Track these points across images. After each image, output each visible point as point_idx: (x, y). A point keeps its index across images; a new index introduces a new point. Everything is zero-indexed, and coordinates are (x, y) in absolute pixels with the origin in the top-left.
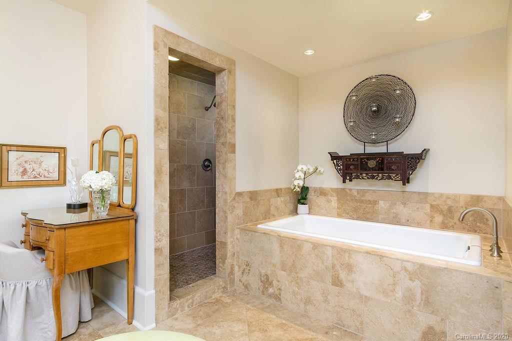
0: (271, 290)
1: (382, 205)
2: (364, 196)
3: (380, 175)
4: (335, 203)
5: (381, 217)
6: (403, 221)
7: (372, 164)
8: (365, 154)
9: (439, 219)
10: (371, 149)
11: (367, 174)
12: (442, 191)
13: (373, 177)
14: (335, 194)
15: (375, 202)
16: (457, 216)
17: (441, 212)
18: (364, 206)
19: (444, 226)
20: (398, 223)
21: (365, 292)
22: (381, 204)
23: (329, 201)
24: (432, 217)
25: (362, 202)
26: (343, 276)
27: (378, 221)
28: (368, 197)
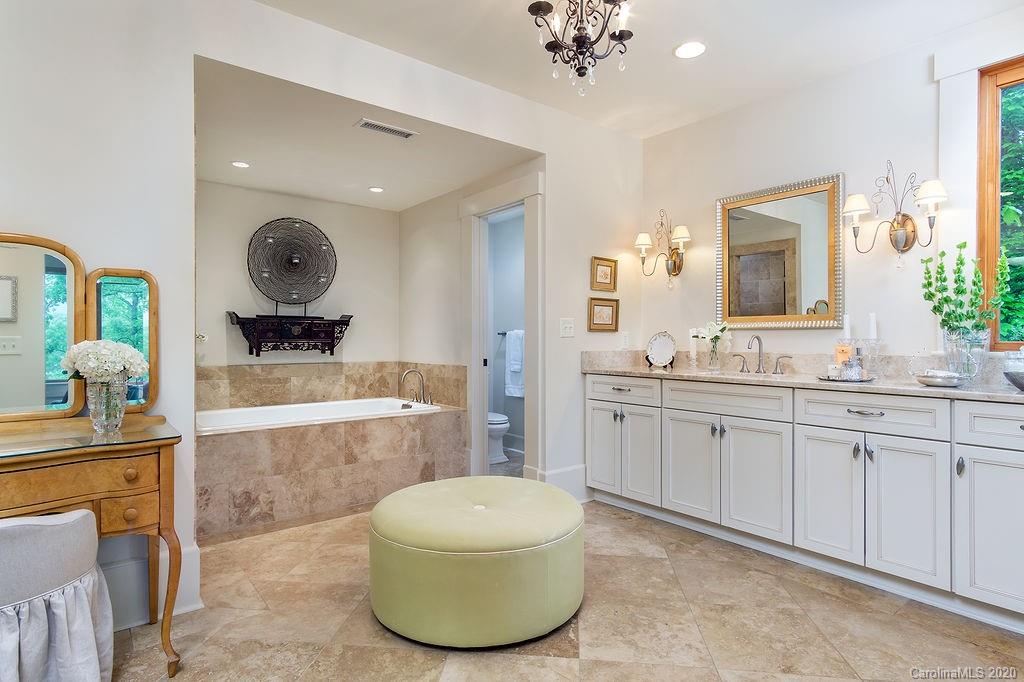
0: (254, 511)
1: (295, 382)
2: (270, 373)
3: (306, 345)
4: (225, 388)
5: (293, 397)
6: (319, 398)
7: (296, 330)
8: (276, 317)
9: (353, 389)
10: (285, 311)
11: (290, 344)
12: (355, 361)
13: (296, 347)
14: (225, 376)
15: (286, 380)
16: (367, 384)
17: (354, 382)
18: (272, 386)
19: (357, 396)
20: (314, 401)
21: (378, 457)
22: (294, 380)
23: (214, 387)
24: (347, 388)
25: (269, 381)
26: (356, 450)
27: (290, 403)
28: (277, 374)
